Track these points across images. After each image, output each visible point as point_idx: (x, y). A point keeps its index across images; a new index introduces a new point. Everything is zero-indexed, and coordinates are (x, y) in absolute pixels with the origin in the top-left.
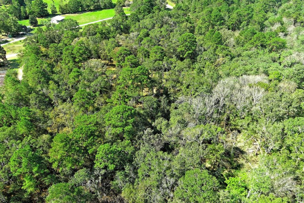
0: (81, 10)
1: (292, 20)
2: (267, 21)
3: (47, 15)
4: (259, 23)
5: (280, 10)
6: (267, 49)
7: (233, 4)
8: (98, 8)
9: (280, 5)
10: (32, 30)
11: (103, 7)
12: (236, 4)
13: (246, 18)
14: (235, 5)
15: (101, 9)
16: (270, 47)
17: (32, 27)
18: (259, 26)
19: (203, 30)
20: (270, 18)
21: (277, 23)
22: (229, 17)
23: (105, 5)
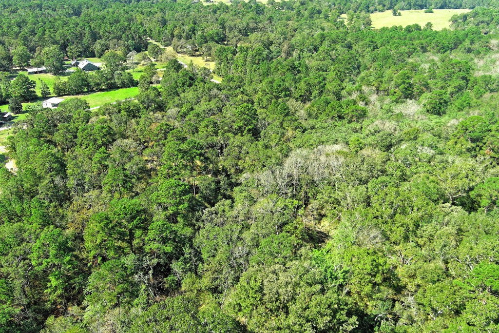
0: (86, 90)
1: (374, 88)
2: (344, 91)
3: (35, 99)
4: (334, 93)
5: (358, 79)
6: (346, 120)
7: (300, 74)
8: (112, 87)
9: (359, 73)
10: (13, 118)
11: (120, 84)
12: (303, 73)
13: (317, 87)
14: (302, 75)
15: (118, 88)
16: (349, 117)
17: (13, 115)
18: (335, 96)
19: (265, 103)
20: (347, 88)
21: (356, 92)
22: (296, 88)
23: (123, 83)
